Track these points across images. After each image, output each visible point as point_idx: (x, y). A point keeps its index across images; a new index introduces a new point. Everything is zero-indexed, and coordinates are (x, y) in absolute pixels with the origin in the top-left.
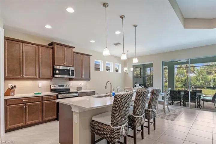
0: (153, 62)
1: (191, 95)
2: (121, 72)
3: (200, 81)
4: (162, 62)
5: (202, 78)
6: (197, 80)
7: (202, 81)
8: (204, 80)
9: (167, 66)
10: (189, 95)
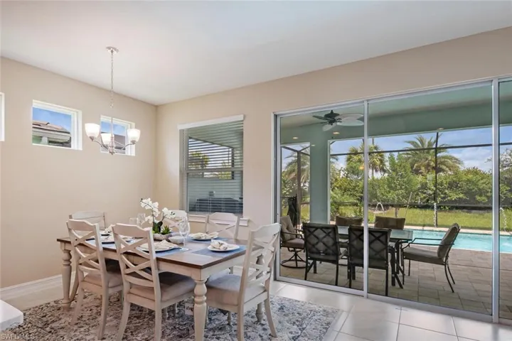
0: (245, 117)
1: (370, 243)
2: (133, 154)
3: (395, 190)
4: (276, 116)
5: (401, 182)
6: (390, 187)
7: (401, 189)
8: (406, 187)
9: (308, 144)
10: (363, 241)
